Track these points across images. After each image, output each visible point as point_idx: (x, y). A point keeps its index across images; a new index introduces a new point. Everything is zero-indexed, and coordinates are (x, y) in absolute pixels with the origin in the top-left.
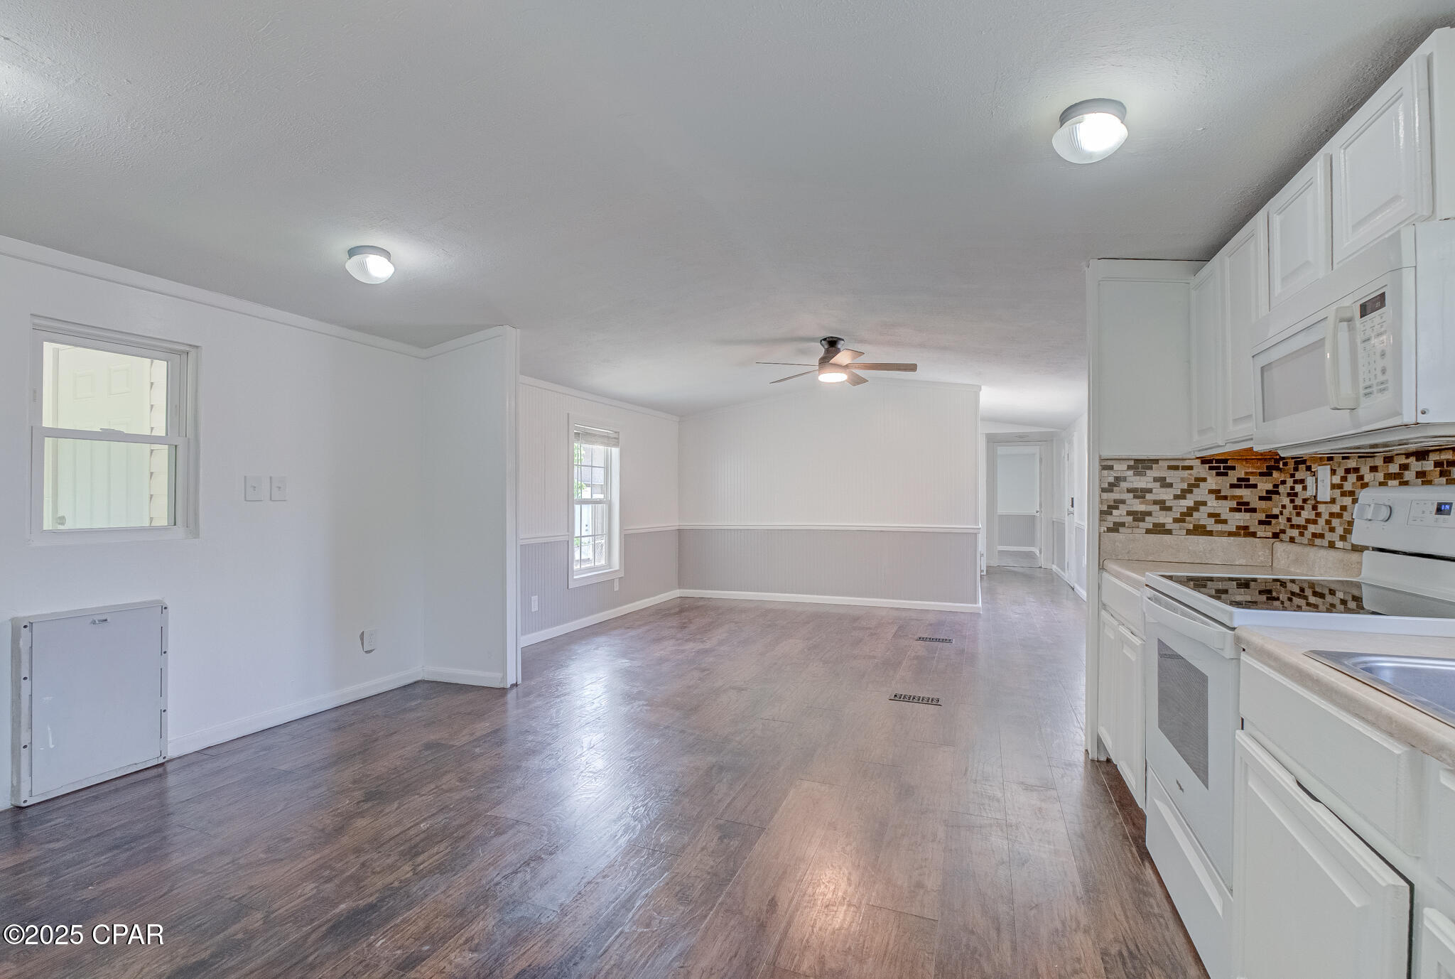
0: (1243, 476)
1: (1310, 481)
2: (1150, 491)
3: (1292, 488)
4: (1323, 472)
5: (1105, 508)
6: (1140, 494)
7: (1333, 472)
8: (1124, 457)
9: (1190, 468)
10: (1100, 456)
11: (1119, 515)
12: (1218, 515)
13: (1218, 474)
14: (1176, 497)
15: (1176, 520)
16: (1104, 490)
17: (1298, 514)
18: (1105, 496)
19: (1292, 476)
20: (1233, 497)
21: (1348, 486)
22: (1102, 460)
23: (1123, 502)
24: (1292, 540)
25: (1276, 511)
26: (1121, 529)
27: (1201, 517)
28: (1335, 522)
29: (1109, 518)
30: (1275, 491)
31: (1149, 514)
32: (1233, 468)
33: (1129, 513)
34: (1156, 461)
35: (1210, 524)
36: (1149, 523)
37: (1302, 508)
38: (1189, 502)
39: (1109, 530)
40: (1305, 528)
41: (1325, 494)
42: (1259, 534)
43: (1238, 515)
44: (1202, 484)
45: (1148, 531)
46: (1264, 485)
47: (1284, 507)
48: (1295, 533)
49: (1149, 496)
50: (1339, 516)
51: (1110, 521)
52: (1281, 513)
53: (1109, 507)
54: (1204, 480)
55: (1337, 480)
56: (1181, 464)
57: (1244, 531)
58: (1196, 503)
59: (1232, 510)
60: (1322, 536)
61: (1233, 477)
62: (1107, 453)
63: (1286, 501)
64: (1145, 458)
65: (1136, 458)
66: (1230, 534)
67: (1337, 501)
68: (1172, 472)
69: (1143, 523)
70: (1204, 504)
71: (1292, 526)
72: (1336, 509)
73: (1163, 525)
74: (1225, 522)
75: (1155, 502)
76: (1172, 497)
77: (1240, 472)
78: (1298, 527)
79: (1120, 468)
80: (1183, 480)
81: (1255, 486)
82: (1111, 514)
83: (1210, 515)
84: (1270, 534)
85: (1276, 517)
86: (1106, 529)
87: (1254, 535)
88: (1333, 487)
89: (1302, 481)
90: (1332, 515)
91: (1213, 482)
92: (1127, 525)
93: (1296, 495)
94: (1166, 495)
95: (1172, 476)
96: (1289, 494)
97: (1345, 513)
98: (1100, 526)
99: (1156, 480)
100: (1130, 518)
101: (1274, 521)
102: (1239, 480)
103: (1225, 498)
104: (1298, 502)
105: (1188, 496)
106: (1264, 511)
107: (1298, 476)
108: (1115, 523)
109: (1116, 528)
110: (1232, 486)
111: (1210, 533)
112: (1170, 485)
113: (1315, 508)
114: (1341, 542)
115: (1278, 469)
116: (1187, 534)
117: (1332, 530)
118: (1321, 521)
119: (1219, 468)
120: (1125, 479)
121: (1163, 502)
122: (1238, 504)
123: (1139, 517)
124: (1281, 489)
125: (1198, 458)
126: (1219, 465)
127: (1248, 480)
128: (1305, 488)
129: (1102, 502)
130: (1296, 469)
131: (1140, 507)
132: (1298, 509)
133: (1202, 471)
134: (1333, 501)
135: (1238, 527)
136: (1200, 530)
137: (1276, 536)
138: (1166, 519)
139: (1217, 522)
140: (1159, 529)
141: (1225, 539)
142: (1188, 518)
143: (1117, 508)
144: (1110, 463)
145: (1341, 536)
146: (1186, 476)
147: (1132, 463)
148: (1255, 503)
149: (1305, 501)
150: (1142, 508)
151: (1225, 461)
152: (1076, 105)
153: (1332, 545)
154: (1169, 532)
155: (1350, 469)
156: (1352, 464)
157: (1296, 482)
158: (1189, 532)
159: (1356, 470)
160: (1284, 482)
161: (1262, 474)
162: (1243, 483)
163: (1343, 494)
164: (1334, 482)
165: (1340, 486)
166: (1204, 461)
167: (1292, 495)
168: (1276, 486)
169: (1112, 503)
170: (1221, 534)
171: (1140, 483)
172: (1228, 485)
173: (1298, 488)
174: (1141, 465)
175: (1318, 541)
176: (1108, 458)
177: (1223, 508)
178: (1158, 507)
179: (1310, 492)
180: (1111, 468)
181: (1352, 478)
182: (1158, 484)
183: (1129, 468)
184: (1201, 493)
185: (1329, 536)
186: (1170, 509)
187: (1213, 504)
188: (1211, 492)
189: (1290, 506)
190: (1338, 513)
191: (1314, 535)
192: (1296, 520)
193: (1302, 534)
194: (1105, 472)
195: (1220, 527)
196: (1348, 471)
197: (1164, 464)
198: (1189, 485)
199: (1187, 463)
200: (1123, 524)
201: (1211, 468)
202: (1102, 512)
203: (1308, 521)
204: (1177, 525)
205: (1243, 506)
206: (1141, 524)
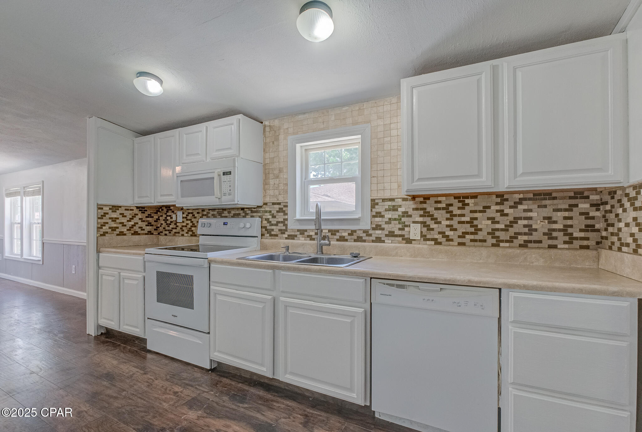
0: (149, 213)
1: (174, 216)
2: (118, 218)
3: (166, 218)
4: (180, 214)
5: (99, 226)
6: (114, 220)
7: (183, 213)
8: (108, 204)
9: (133, 210)
10: (97, 204)
11: (105, 228)
12: (142, 227)
13: (142, 213)
14: (128, 221)
15: (128, 230)
16: (99, 218)
17: (169, 226)
18: (99, 221)
19: (166, 214)
20: (147, 221)
21: (189, 218)
22: (98, 205)
23: (107, 223)
24: (166, 235)
25: (159, 226)
26: (106, 235)
27: (136, 228)
28: (184, 228)
29: (101, 230)
30: (158, 219)
31: (118, 228)
32: (146, 211)
33: (110, 228)
34: (120, 207)
35: (139, 231)
36: (118, 231)
37: (170, 224)
38: (132, 223)
39: (101, 235)
40: (172, 231)
41: (180, 219)
42: (154, 234)
43: (148, 227)
44: (137, 216)
45: (118, 235)
46: (156, 217)
47: (162, 224)
48: (167, 232)
49: (117, 221)
50: (186, 226)
51: (102, 231)
52: (161, 226)
53: (101, 225)
54: (137, 215)
55: (185, 216)
56: (129, 208)
57: (150, 233)
58: (135, 223)
59: (146, 225)
60: (179, 233)
61: (147, 214)
62: (100, 203)
63: (163, 222)
64: (117, 205)
65: (113, 205)
66: (146, 234)
67: (185, 222)
68: (127, 211)
69: (116, 232)
70: (137, 223)
71: (166, 230)
72: (184, 224)
73: (123, 232)
74: (144, 230)
75: (120, 223)
76: (126, 221)
77: (148, 212)
78: (168, 230)
79: (106, 209)
80: (130, 214)
81: (153, 217)
82: (102, 228)
83: (139, 228)
84: (157, 233)
85: (159, 227)
86: (99, 235)
87: (152, 234)
88: (183, 218)
89: (170, 216)
90: (183, 226)
91: (140, 216)
92: (109, 233)
93: (168, 220)
94: (124, 220)
95: (127, 213)
96: (164, 220)
97: (188, 226)
98: (97, 233)
99: (121, 214)
100: (110, 230)
101: (158, 229)
102: (148, 215)
103: (144, 221)
104: (168, 222)
105: (132, 220)
106: (155, 225)
107: (168, 214)
108: (104, 232)
109: (104, 234)
110: (146, 217)
111: (139, 234)
112: (126, 216)
113: (175, 224)
114: (187, 234)
115: (160, 211)
116: (132, 235)
117: (183, 231)
118: (178, 229)
119: (142, 210)
120: (107, 213)
121: (123, 223)
122: (148, 223)
123: (113, 229)
124: (161, 218)
125: (135, 206)
126: (142, 209)
127: (151, 215)
128: (172, 218)
129: (98, 223)
130: (167, 212)
131: (114, 225)
132: (168, 225)
133: (136, 211)
134: (183, 222)
135: (148, 232)
136: (136, 233)
137: (159, 234)
138: (124, 230)
139: (142, 230)
140: (122, 234)
141: (144, 236)
142: (132, 229)
143: (105, 226)
144: (101, 207)
145: (186, 232)
146: (131, 213)
147: (111, 207)
148: (153, 223)
149: (171, 222)
150: (115, 225)
151: (144, 208)
152: (149, 73)
153: (183, 235)
154: (125, 235)
155: (190, 213)
156: (190, 211)
157: (167, 216)
158: (132, 234)
159: (192, 213)
160: (162, 216)
161: (155, 213)
162: (149, 216)
163: (187, 220)
164: (183, 216)
165: (186, 218)
166: (137, 208)
167: (166, 220)
168: (159, 217)
169: (103, 224)
170: (143, 234)
171: (114, 215)
172: (145, 216)
173: (168, 218)
174: (115, 208)
175: (177, 234)
176: (102, 204)
177: (143, 225)
178: (121, 225)
179: (174, 219)
180: (102, 209)
181: (191, 215)
182: (121, 216)
183: (110, 209)
184: (136, 220)
185: (181, 233)
186: (125, 225)
187: (140, 224)
188: (140, 219)
189: (164, 224)
190: (185, 226)
191: (175, 233)
192: (167, 228)
193: (170, 233)
194: (100, 211)
195: (142, 232)
196: (189, 213)
197: (124, 208)
198: (132, 216)
199: (132, 208)
200: (107, 233)
201: (140, 210)
202: (98, 228)
203: (173, 228)
204: (128, 232)
205: (149, 224)
206: (115, 232)
